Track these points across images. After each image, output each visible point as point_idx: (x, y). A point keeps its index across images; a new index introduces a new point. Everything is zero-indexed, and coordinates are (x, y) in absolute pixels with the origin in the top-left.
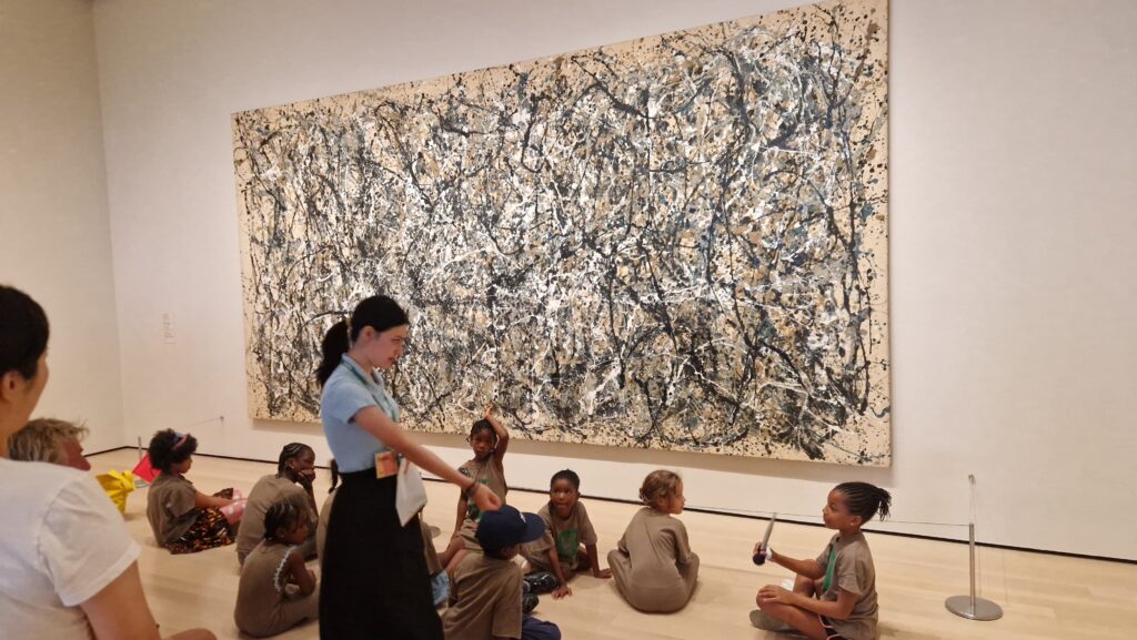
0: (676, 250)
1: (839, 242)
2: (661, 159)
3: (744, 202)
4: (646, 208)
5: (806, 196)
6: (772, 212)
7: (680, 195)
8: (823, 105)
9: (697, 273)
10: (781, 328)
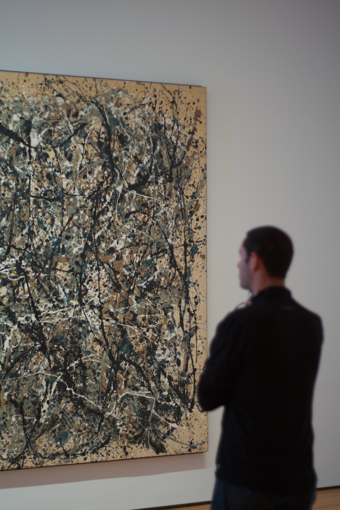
0: (52, 273)
1: (177, 273)
2: (41, 187)
3: (110, 234)
4: (25, 231)
5: (155, 234)
6: (131, 245)
7: (57, 222)
8: (167, 164)
9: (71, 295)
10: (137, 345)
